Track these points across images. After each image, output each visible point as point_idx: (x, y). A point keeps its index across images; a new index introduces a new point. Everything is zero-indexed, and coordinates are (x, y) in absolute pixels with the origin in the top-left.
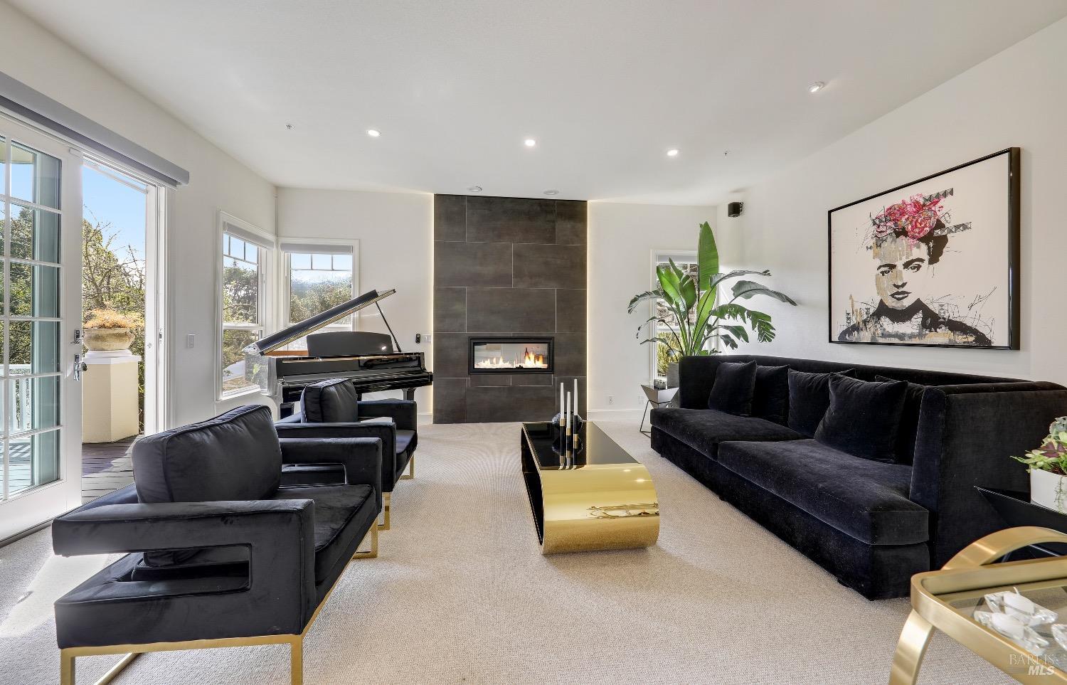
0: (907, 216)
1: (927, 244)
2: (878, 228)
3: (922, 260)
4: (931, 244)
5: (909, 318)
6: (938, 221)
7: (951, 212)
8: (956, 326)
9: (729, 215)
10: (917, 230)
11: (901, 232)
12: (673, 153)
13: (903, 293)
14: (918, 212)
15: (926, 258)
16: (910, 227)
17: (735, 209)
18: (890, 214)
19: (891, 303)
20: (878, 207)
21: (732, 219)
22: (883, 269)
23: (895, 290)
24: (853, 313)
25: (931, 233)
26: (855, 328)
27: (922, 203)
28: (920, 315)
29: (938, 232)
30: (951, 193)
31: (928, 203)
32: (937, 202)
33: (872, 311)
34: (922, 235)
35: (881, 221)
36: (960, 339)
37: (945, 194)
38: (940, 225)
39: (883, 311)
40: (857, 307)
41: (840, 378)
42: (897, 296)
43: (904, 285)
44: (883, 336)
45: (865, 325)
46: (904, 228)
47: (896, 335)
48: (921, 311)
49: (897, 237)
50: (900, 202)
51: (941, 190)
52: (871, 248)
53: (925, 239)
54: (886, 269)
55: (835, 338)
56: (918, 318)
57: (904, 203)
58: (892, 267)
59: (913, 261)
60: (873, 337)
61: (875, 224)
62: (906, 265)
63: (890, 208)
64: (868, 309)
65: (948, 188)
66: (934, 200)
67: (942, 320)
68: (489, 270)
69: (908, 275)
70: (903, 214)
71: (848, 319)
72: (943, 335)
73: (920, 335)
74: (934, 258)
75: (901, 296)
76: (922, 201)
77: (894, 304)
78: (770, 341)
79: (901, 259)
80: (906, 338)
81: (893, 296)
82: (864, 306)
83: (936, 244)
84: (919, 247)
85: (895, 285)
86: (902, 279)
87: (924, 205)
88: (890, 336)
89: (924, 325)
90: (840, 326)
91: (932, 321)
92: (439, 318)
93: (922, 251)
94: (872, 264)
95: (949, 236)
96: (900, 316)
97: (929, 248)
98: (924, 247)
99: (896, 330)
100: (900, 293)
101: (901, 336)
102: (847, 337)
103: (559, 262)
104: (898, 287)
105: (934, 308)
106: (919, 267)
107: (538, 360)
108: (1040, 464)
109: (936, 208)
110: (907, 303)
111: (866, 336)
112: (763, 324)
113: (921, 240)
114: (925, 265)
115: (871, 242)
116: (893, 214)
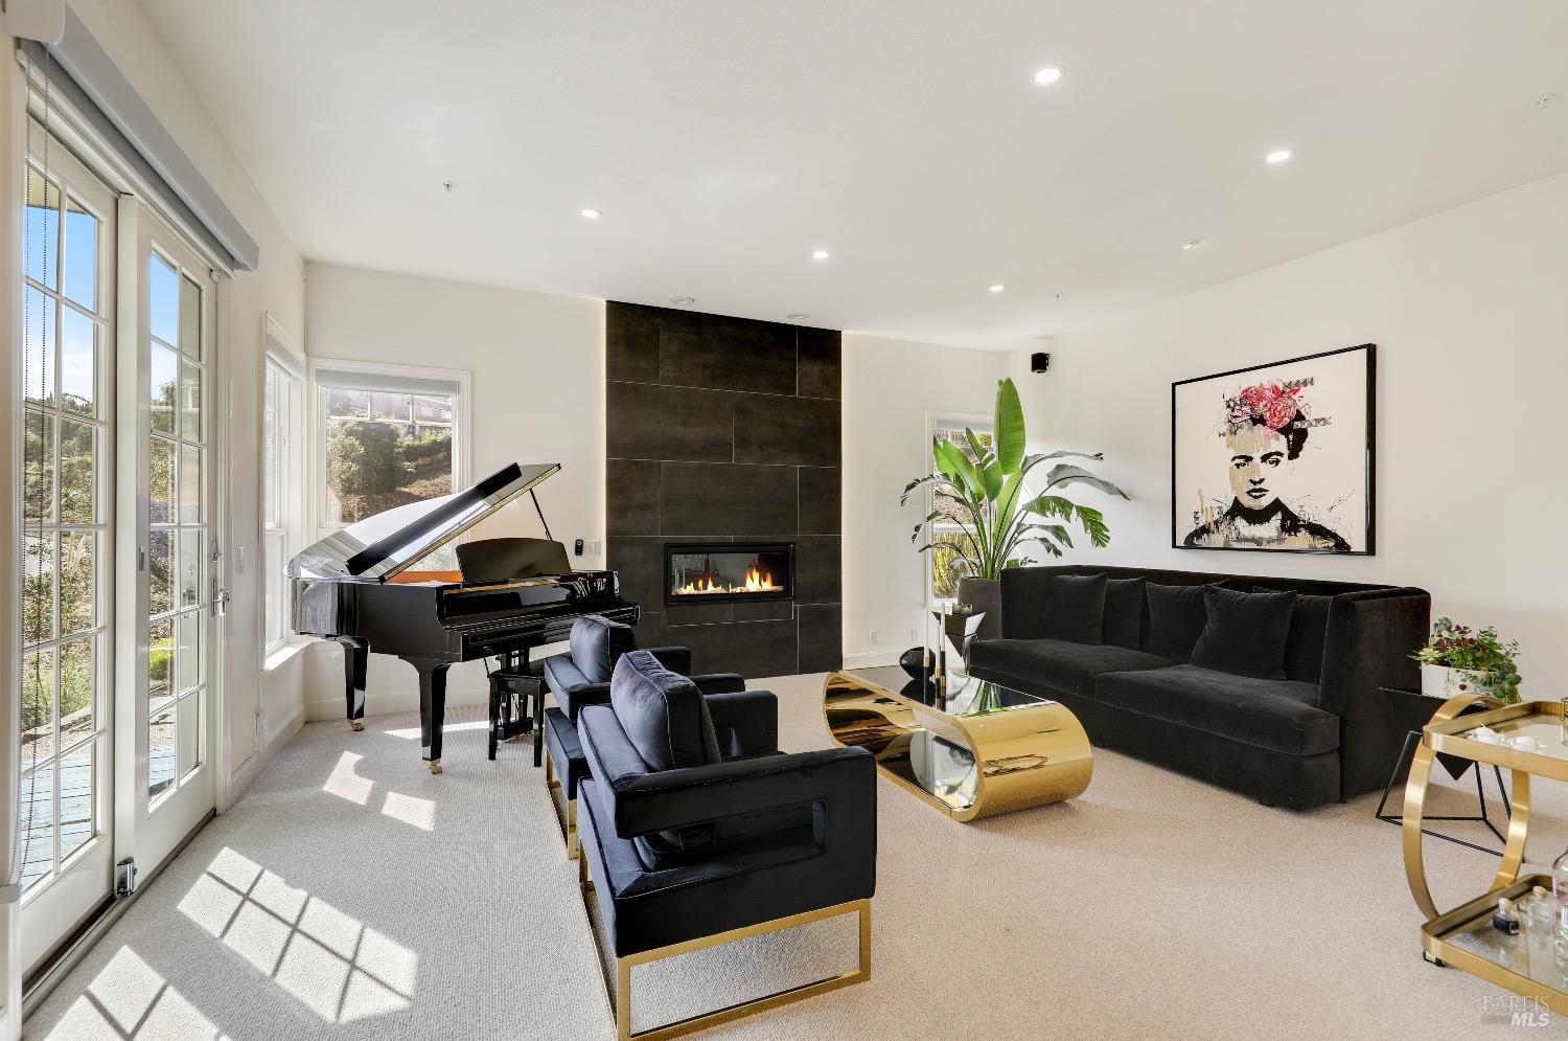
0: (1265, 402)
1: (1287, 436)
2: (1233, 410)
3: (1281, 454)
4: (1291, 437)
5: (1268, 520)
6: (1298, 411)
7: (1311, 402)
8: (1317, 530)
9: (1033, 369)
10: (1276, 420)
11: (1258, 420)
12: (997, 288)
13: (1261, 490)
14: (1275, 399)
15: (1286, 452)
16: (1268, 415)
17: (1040, 362)
18: (1246, 397)
19: (1247, 501)
20: (1234, 387)
21: (1035, 374)
22: (1238, 461)
23: (1252, 487)
24: (1202, 512)
25: (1290, 425)
26: (1204, 530)
27: (1281, 389)
28: (1279, 515)
29: (1298, 425)
30: (1312, 382)
31: (1288, 390)
32: (1297, 390)
33: (1225, 510)
34: (1280, 426)
35: (1236, 404)
36: (1320, 543)
37: (1305, 383)
38: (1300, 417)
39: (1237, 510)
40: (1208, 504)
41: (1217, 590)
42: (1254, 494)
43: (1261, 481)
44: (1238, 540)
45: (1217, 527)
46: (1262, 416)
47: (1253, 540)
48: (1279, 513)
49: (1254, 424)
50: (1258, 385)
51: (1301, 378)
52: (1224, 435)
53: (1285, 431)
54: (1242, 461)
55: (1180, 542)
56: (1276, 520)
57: (1261, 386)
58: (1248, 459)
59: (1271, 454)
60: (1226, 542)
61: (1229, 406)
62: (1264, 458)
63: (1246, 391)
64: (1220, 508)
65: (1308, 376)
66: (1294, 388)
67: (1301, 523)
68: (696, 433)
69: (1265, 470)
70: (1260, 399)
71: (1197, 518)
72: (1303, 539)
73: (1279, 540)
74: (1294, 452)
75: (1258, 494)
76: (1281, 388)
77: (1250, 503)
78: (1104, 546)
79: (1258, 451)
80: (1264, 543)
81: (1249, 493)
82: (1216, 504)
83: (1297, 438)
84: (1277, 439)
85: (1251, 481)
86: (1259, 474)
87: (1284, 392)
88: (1246, 540)
89: (1283, 528)
90: (1186, 527)
91: (1291, 524)
92: (614, 512)
93: (1281, 444)
94: (1225, 454)
95: (1309, 430)
96: (1257, 517)
97: (1288, 441)
98: (1283, 439)
99: (1252, 533)
100: (1257, 490)
101: (1258, 541)
102: (1195, 541)
103: (801, 424)
104: (1255, 483)
105: (1294, 509)
106: (1277, 462)
107: (765, 581)
108: (1431, 659)
109: (1295, 397)
110: (1265, 501)
111: (1217, 539)
112: (1094, 523)
113: (1279, 430)
114: (1284, 460)
115: (1225, 428)
116: (1249, 397)
